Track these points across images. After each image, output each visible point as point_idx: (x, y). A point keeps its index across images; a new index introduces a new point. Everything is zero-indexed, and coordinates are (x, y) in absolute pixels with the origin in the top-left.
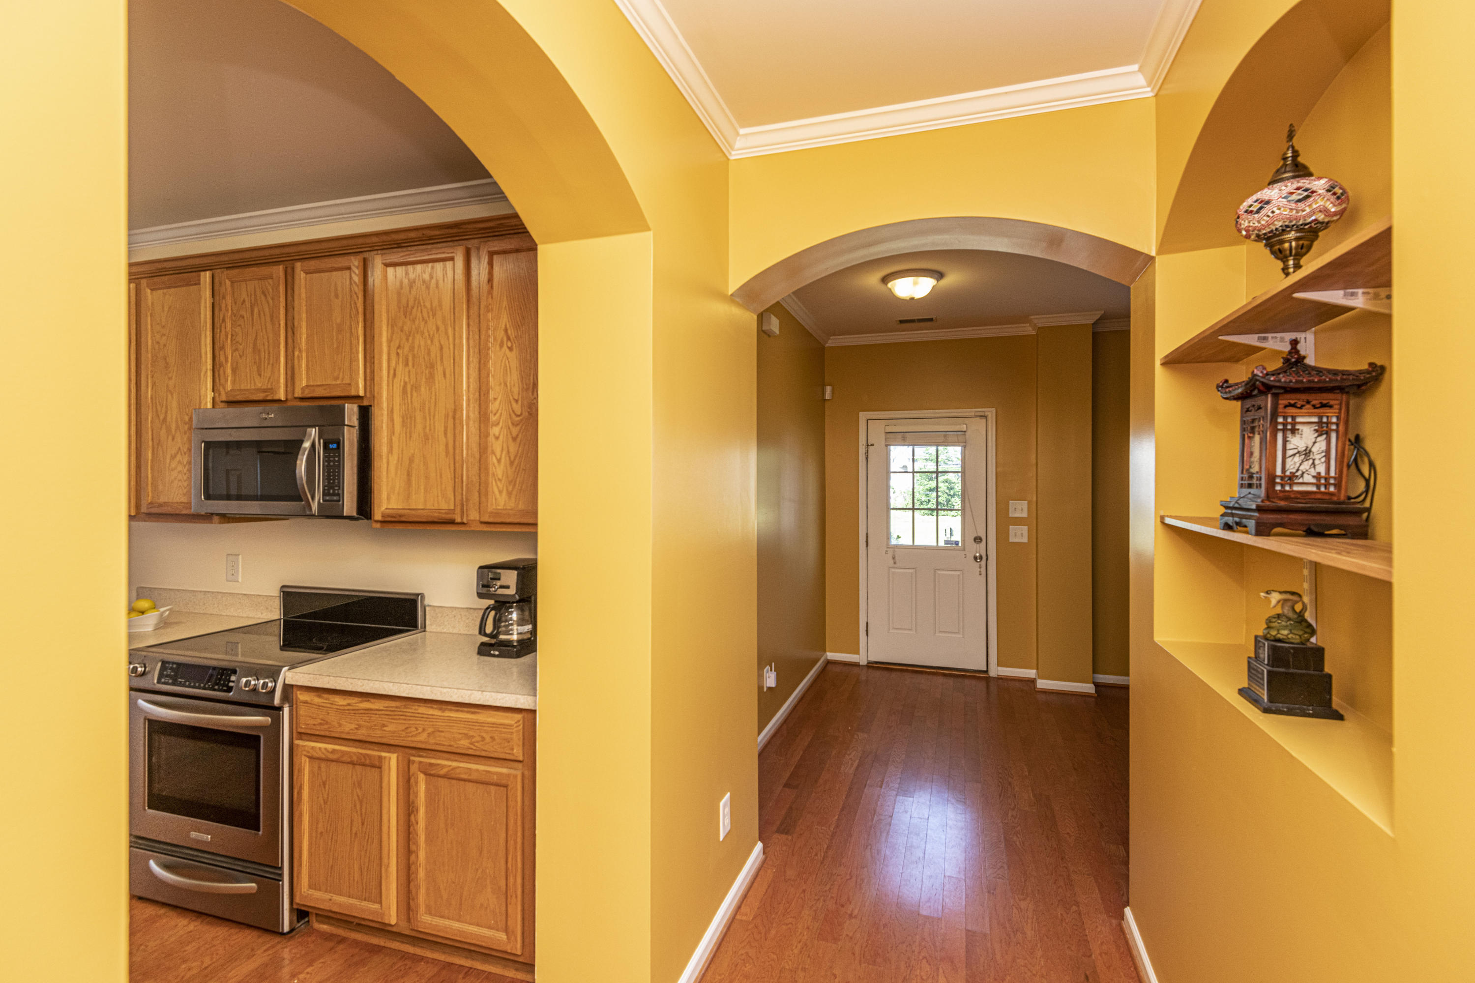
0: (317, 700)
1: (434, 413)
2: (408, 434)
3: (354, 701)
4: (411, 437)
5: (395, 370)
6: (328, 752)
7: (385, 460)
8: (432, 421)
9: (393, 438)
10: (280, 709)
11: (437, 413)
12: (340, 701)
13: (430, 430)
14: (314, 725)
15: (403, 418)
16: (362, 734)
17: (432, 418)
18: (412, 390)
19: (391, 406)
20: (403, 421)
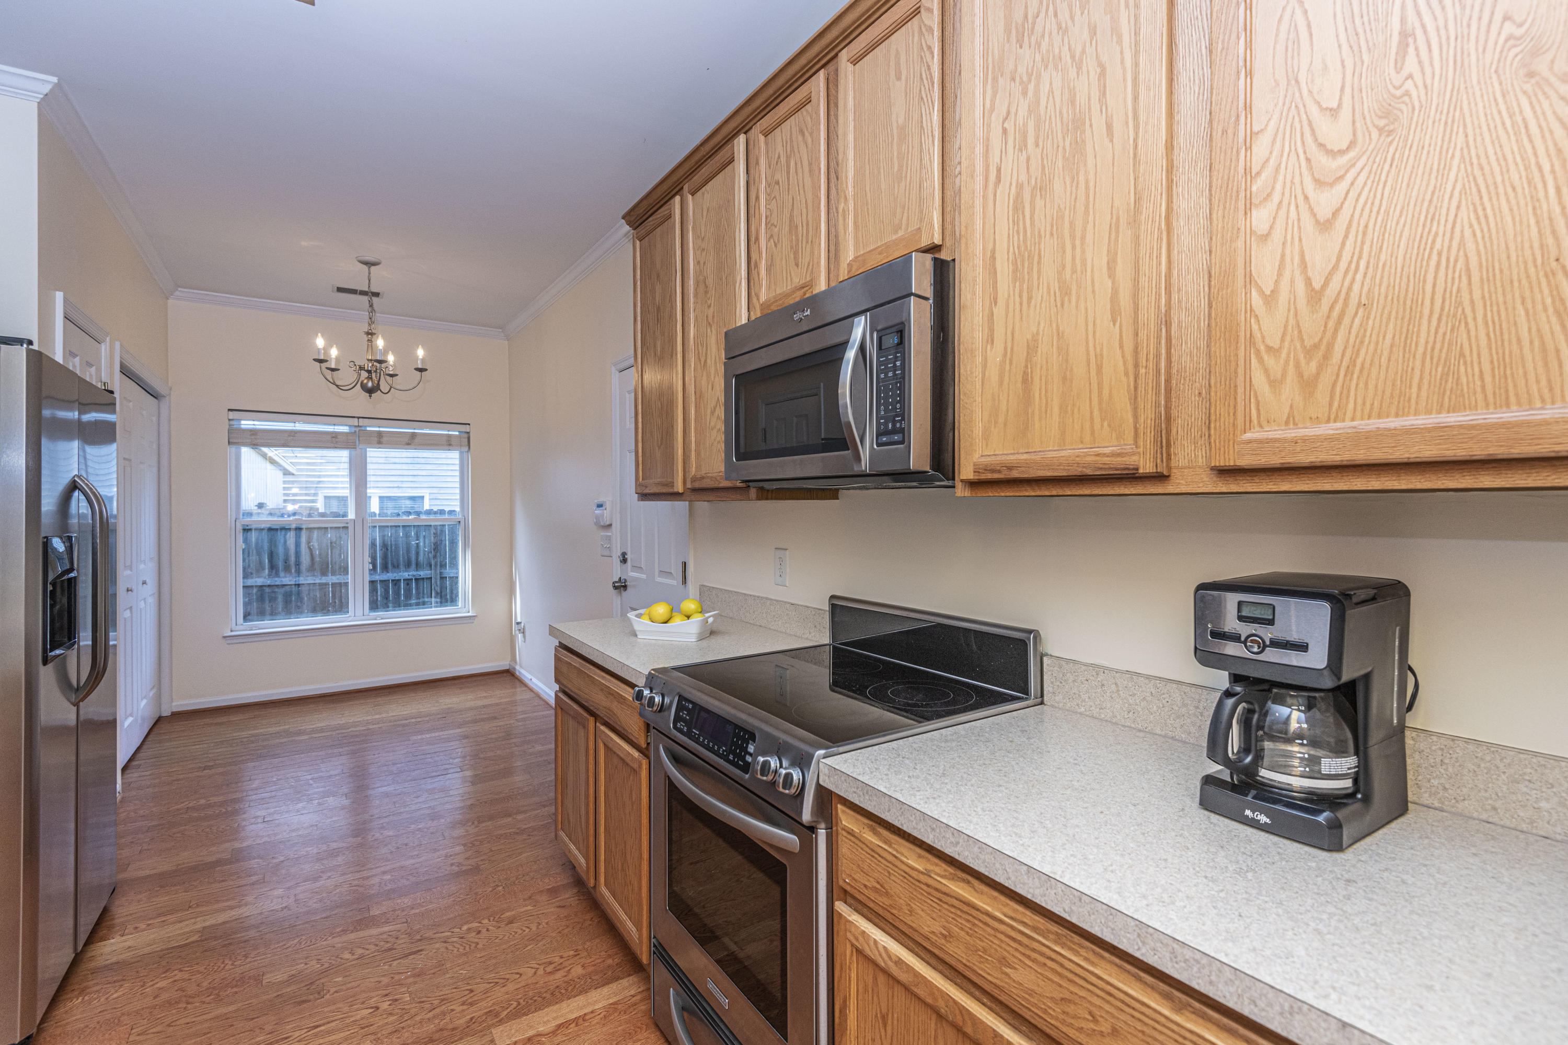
0: (869, 837)
1: (1084, 230)
2: (1025, 295)
3: (937, 870)
4: (1030, 298)
5: (999, 170)
6: (890, 957)
7: (979, 359)
8: (1078, 251)
9: (995, 311)
10: (812, 829)
11: (1090, 227)
12: (913, 860)
13: (1074, 271)
14: (865, 886)
15: (1015, 263)
16: (956, 951)
17: (1078, 243)
18: (1033, 197)
19: (990, 246)
20: (1015, 271)
